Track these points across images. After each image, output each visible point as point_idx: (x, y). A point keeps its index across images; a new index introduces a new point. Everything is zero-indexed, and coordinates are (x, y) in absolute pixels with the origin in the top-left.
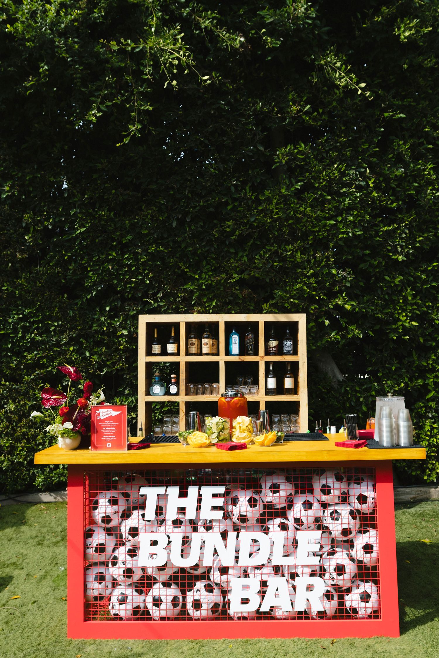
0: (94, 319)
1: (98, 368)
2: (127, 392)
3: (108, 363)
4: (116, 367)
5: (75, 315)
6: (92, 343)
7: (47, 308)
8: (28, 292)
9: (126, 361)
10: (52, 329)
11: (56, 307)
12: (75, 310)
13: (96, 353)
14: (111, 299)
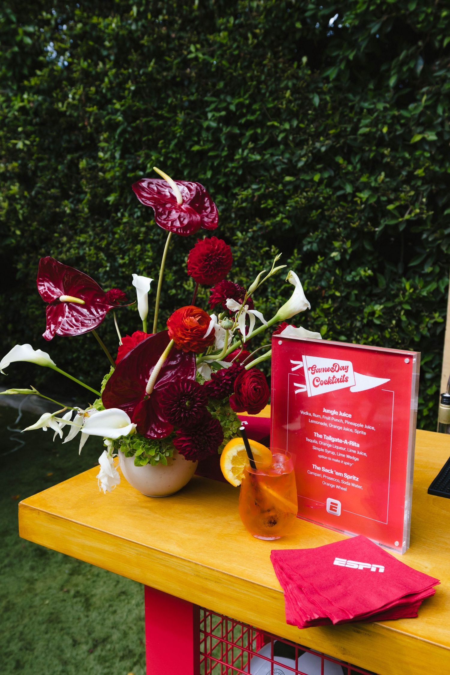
0: (362, 109)
1: (369, 219)
2: (428, 269)
3: (391, 207)
4: (407, 217)
5: (323, 104)
6: (358, 166)
7: (271, 93)
8: (233, 60)
9: (428, 204)
10: (280, 138)
11: (287, 88)
12: (325, 93)
13: (366, 186)
14: (402, 57)
